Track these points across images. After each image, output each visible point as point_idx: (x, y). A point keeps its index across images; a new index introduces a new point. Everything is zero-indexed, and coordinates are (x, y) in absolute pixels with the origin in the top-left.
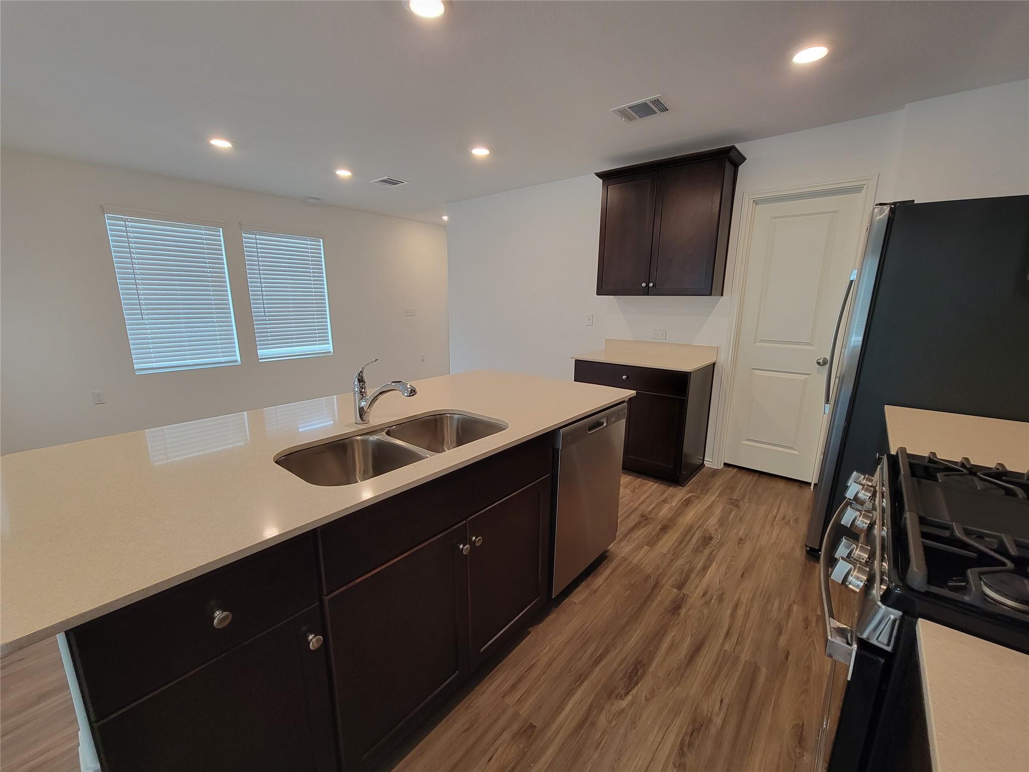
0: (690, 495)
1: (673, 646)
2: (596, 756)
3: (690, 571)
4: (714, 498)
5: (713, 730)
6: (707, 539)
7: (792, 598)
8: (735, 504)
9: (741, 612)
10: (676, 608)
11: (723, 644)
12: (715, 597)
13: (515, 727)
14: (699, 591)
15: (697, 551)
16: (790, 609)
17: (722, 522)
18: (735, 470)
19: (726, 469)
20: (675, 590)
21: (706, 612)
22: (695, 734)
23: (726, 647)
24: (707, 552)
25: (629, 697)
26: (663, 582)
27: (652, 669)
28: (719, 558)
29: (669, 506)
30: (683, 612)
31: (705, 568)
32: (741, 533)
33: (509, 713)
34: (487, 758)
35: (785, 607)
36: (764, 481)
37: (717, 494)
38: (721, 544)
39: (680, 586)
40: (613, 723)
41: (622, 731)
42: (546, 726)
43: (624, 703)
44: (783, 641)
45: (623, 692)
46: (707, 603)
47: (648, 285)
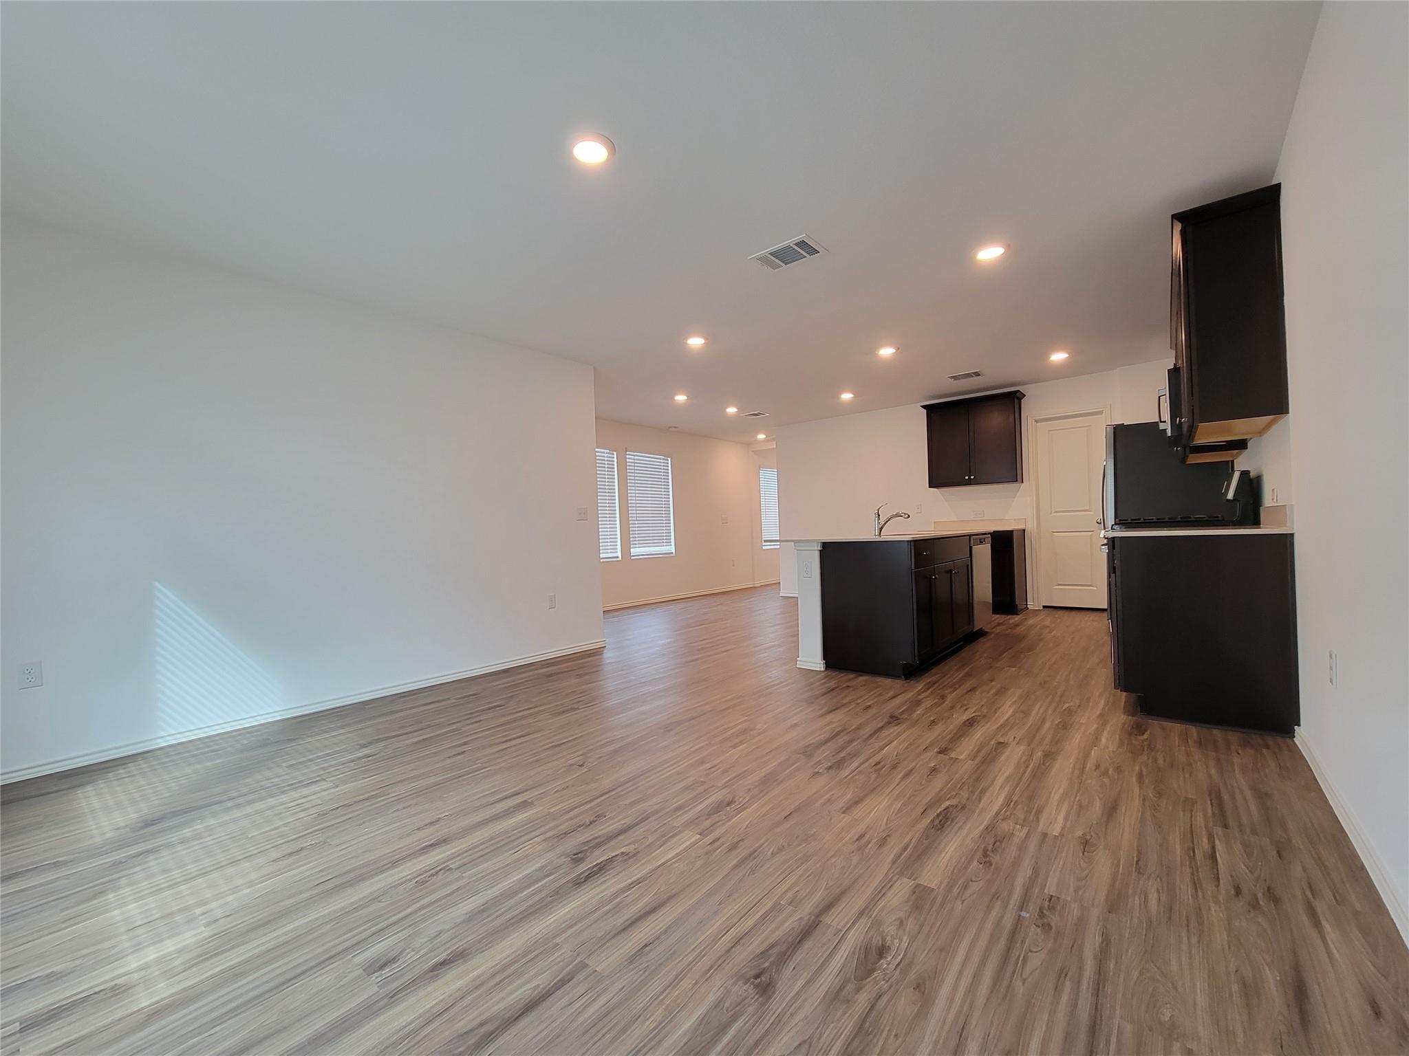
18: (1052, 609)
19: (1045, 609)
36: (1075, 611)
47: (970, 478)
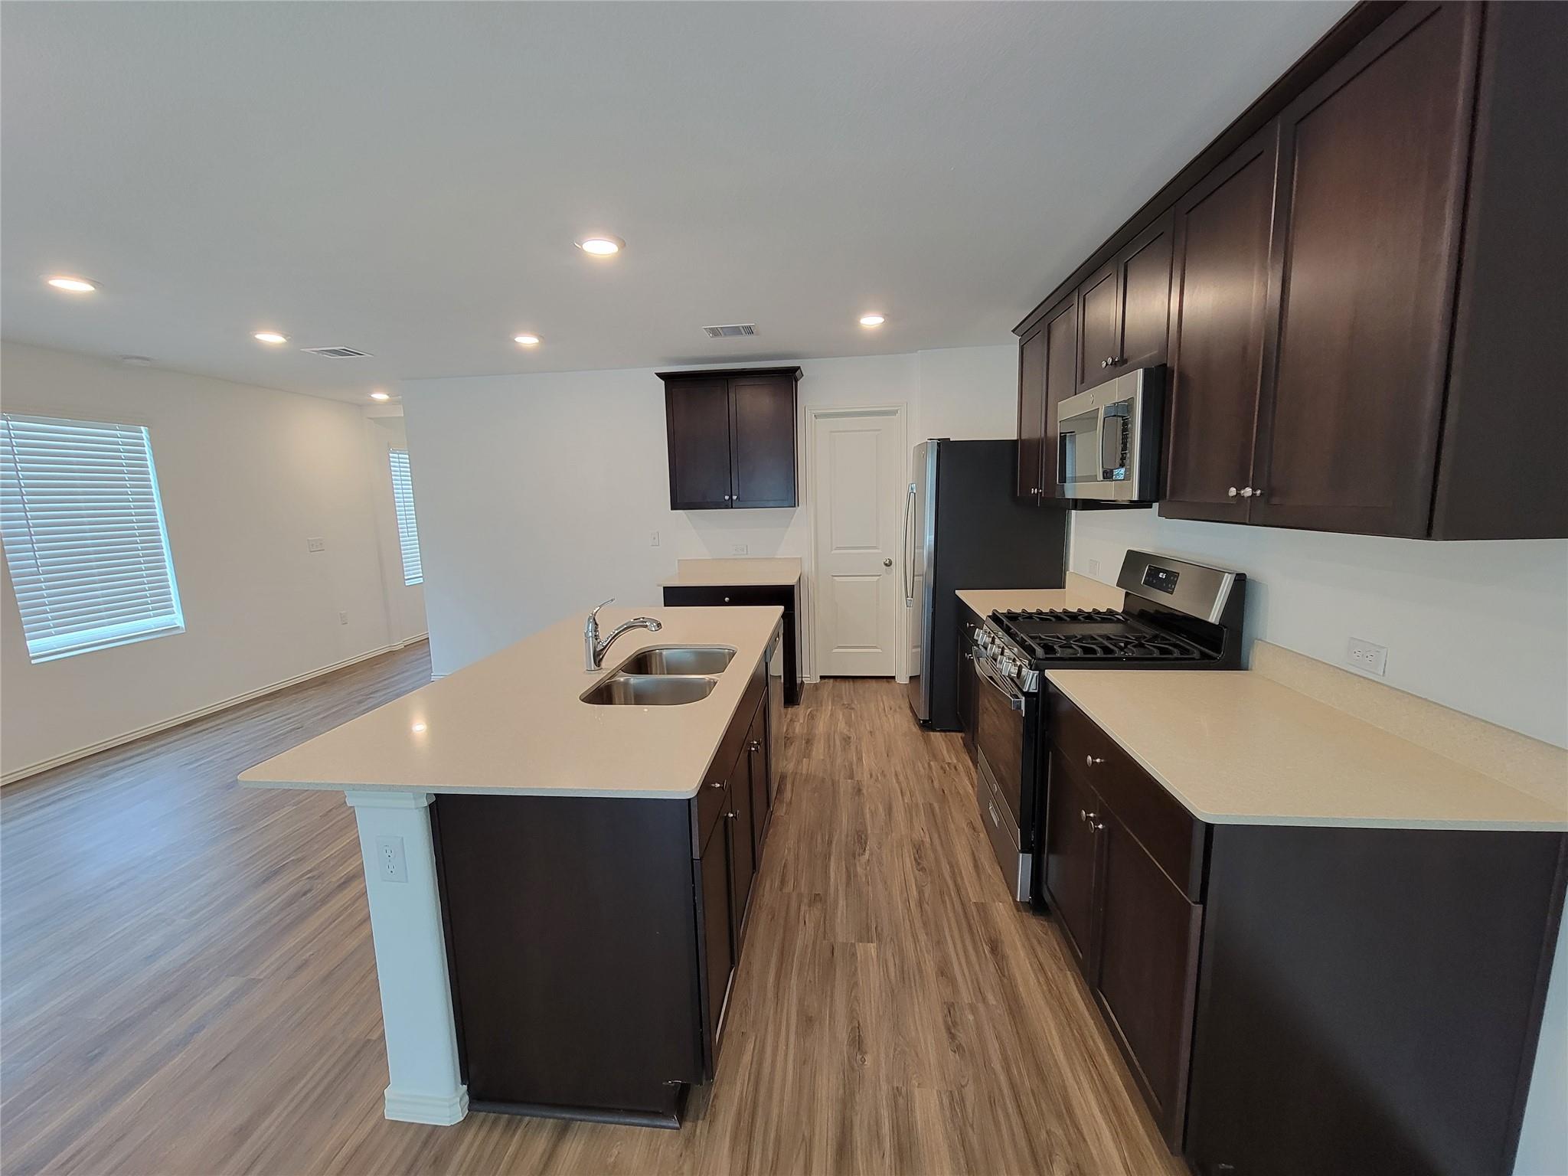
0: (810, 710)
1: (873, 814)
2: (870, 888)
3: (851, 764)
4: (830, 708)
5: (928, 845)
6: (847, 740)
7: (927, 758)
8: (849, 707)
9: (901, 778)
10: (858, 791)
11: (903, 800)
12: (879, 775)
13: (806, 901)
14: (866, 776)
15: (844, 749)
16: (929, 764)
17: (849, 724)
18: (831, 681)
19: (823, 681)
20: (850, 781)
21: (879, 785)
22: (919, 851)
23: (906, 801)
24: (853, 748)
25: (867, 852)
26: (837, 779)
27: (869, 832)
28: (864, 750)
29: (798, 724)
30: (864, 791)
31: (860, 759)
32: (868, 728)
33: (794, 896)
34: (802, 923)
35: (926, 765)
36: (859, 683)
37: (830, 703)
38: (860, 739)
39: (851, 777)
40: (868, 868)
41: (877, 870)
42: (826, 891)
43: (867, 855)
44: (936, 784)
45: (861, 851)
46: (877, 780)
47: (731, 497)
